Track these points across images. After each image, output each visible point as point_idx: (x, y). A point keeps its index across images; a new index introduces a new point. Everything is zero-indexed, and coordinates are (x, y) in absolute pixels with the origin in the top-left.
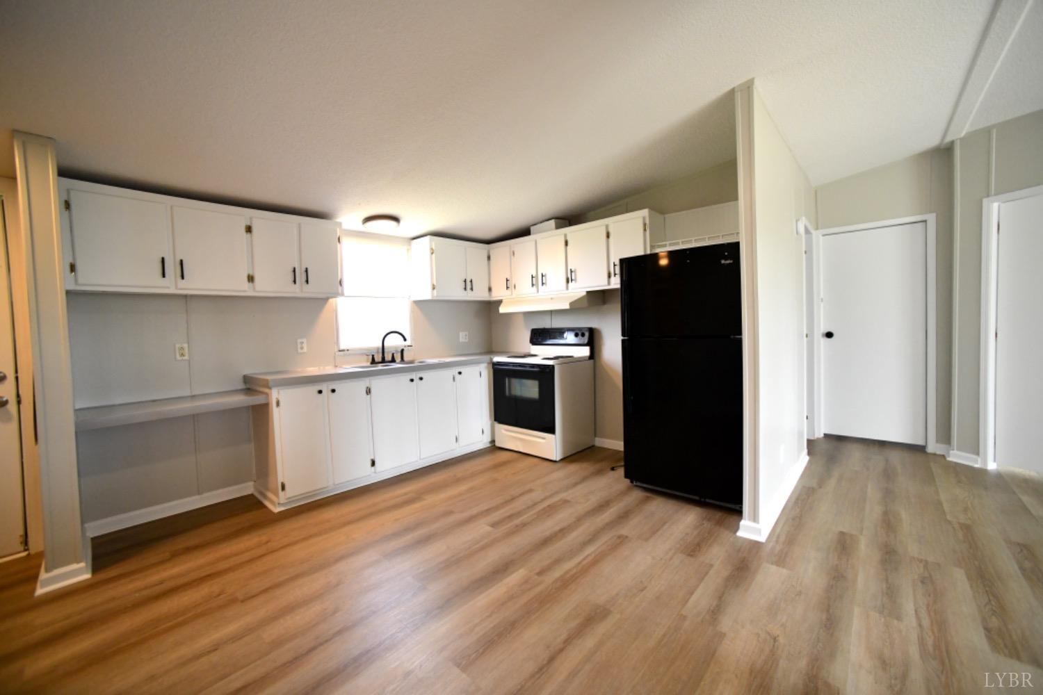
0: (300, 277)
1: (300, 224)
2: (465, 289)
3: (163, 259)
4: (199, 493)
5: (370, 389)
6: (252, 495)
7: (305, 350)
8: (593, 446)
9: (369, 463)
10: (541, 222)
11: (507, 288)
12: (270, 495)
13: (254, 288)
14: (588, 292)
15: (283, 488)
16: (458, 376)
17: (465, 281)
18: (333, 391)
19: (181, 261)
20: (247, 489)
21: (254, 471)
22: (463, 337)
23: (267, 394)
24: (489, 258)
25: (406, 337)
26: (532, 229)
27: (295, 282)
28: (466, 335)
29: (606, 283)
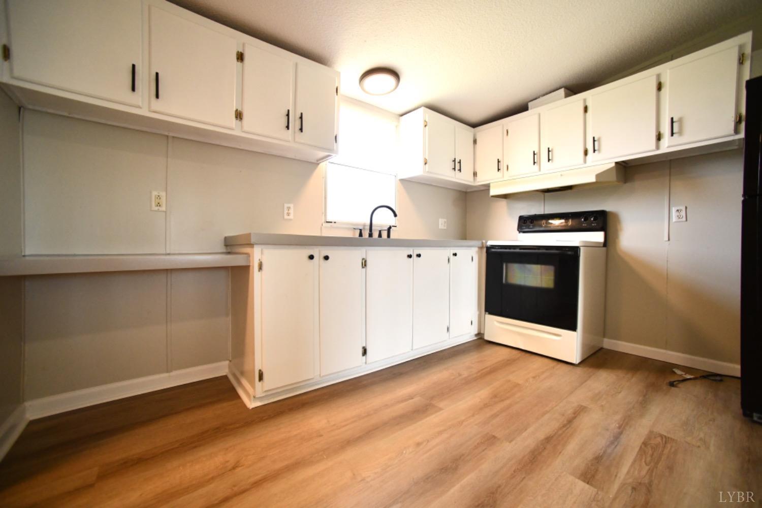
0: (294, 123)
1: (296, 64)
2: (454, 169)
3: (134, 66)
4: (167, 371)
5: (365, 261)
6: (226, 377)
7: (291, 217)
8: (601, 349)
9: (361, 351)
10: (544, 95)
11: (499, 170)
12: (244, 382)
13: (242, 127)
14: (616, 163)
15: (261, 378)
16: (452, 257)
17: (454, 161)
18: (326, 258)
19: (157, 74)
20: (221, 369)
21: (230, 350)
22: (442, 224)
23: (248, 255)
24: (475, 142)
25: (397, 213)
26: (530, 104)
27: (288, 127)
28: (445, 222)
29: (654, 147)
